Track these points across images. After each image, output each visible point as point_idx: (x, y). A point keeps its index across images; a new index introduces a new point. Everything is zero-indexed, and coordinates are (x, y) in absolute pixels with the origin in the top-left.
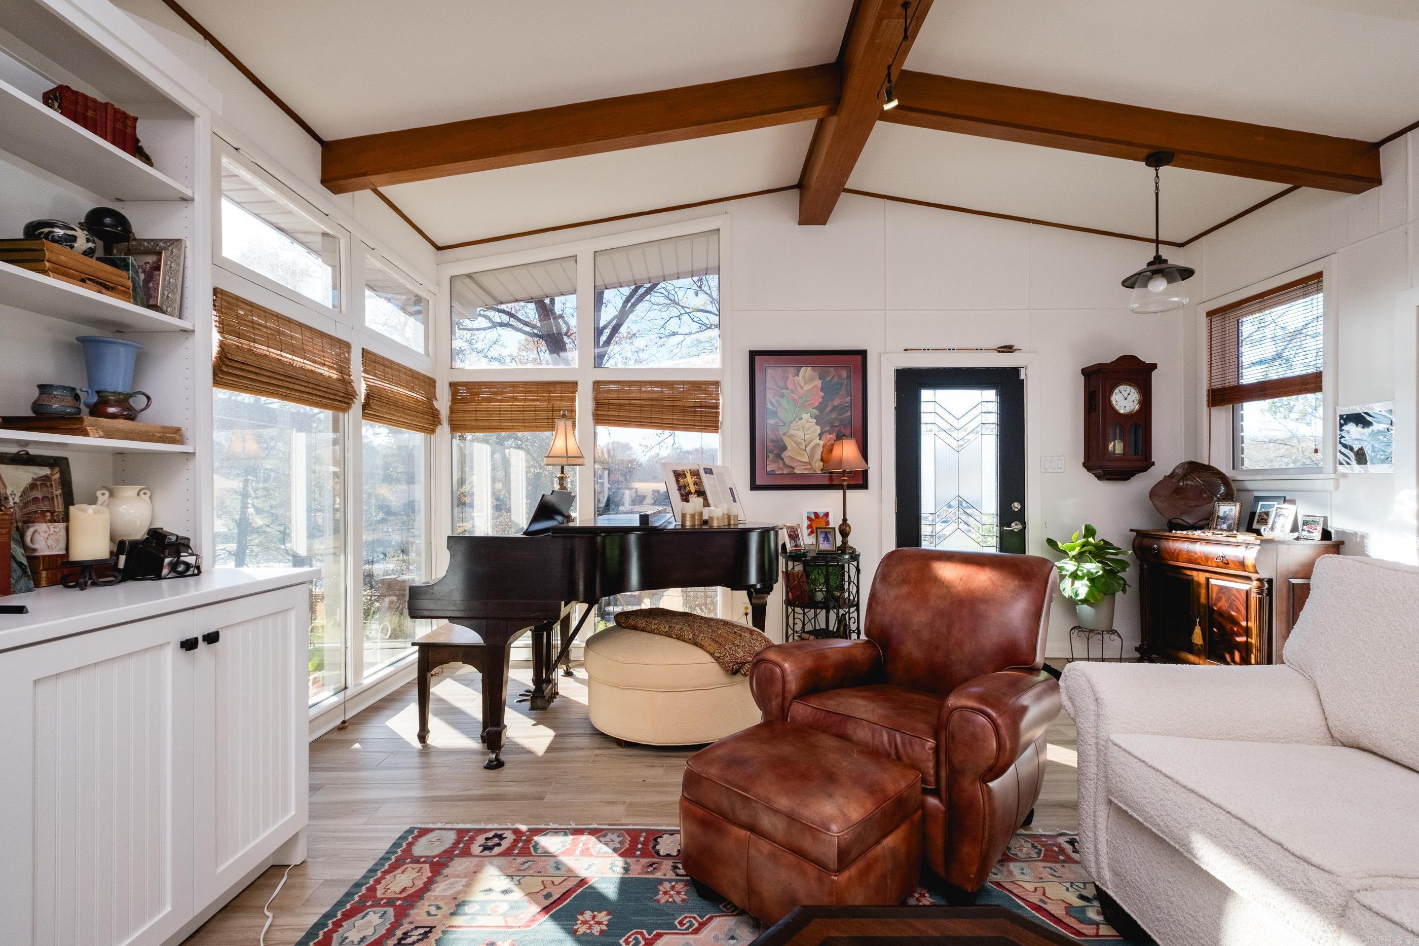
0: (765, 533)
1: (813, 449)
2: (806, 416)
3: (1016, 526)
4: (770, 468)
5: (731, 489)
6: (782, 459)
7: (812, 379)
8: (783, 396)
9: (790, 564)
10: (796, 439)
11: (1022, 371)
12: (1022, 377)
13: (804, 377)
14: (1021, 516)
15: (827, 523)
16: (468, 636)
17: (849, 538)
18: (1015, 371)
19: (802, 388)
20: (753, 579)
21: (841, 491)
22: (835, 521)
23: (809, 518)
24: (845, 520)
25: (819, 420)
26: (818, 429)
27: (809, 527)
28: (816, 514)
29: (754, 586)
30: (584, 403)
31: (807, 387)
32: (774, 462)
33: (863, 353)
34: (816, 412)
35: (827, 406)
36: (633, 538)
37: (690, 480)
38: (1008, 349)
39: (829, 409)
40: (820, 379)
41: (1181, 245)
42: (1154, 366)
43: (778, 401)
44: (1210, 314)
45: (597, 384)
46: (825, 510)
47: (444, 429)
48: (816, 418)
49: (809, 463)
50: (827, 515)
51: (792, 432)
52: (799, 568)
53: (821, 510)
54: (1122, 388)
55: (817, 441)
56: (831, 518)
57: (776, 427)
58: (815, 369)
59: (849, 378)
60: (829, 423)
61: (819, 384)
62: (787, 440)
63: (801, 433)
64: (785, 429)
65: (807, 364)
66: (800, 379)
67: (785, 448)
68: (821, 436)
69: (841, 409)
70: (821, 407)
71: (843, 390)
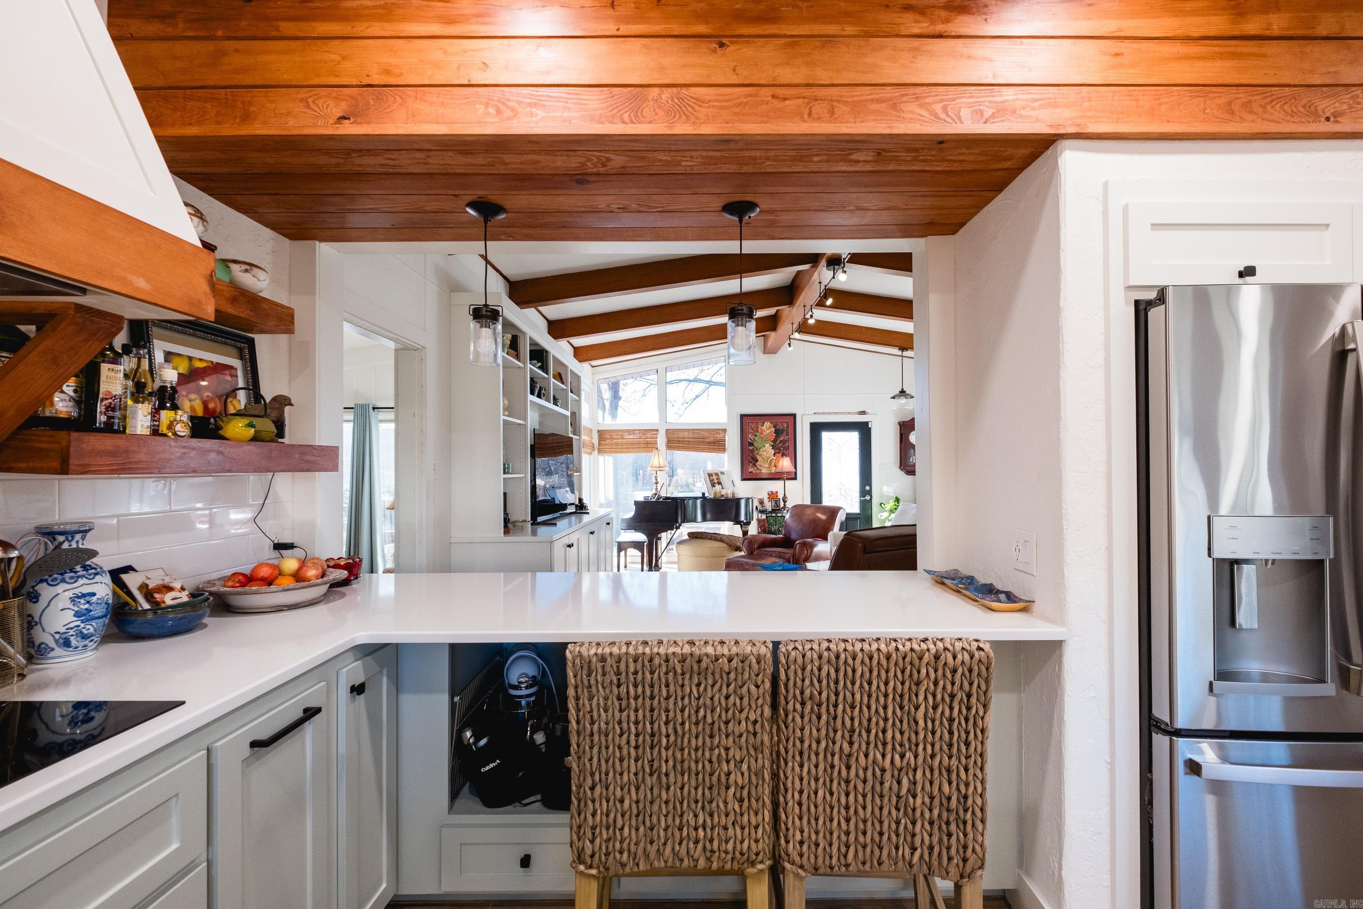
0: (747, 499)
1: (771, 461)
2: (767, 445)
3: (868, 498)
4: (750, 470)
5: (733, 481)
6: (756, 466)
7: (770, 428)
8: (756, 436)
9: (760, 515)
10: (763, 456)
11: (870, 423)
12: (870, 426)
13: (766, 427)
14: (870, 493)
15: (777, 496)
16: (641, 537)
17: (787, 503)
18: (867, 423)
19: (765, 432)
20: (743, 518)
21: (782, 482)
22: (781, 496)
23: (769, 494)
24: (785, 495)
25: (773, 447)
26: (773, 452)
27: (769, 498)
28: (772, 492)
29: (742, 521)
30: (661, 440)
31: (768, 432)
32: (752, 467)
33: (794, 416)
34: (772, 444)
35: (777, 441)
36: (699, 502)
37: (715, 477)
38: (863, 413)
40: (774, 427)
43: (754, 439)
45: (667, 430)
46: (776, 490)
47: (596, 452)
49: (769, 468)
50: (777, 492)
51: (761, 453)
52: (764, 517)
53: (774, 490)
55: (773, 457)
56: (779, 494)
57: (752, 451)
58: (771, 422)
59: (787, 427)
60: (779, 449)
61: (773, 429)
62: (758, 457)
63: (765, 453)
64: (757, 452)
65: (768, 420)
66: (764, 428)
67: (757, 461)
68: (774, 454)
69: (784, 442)
70: (774, 441)
71: (785, 433)
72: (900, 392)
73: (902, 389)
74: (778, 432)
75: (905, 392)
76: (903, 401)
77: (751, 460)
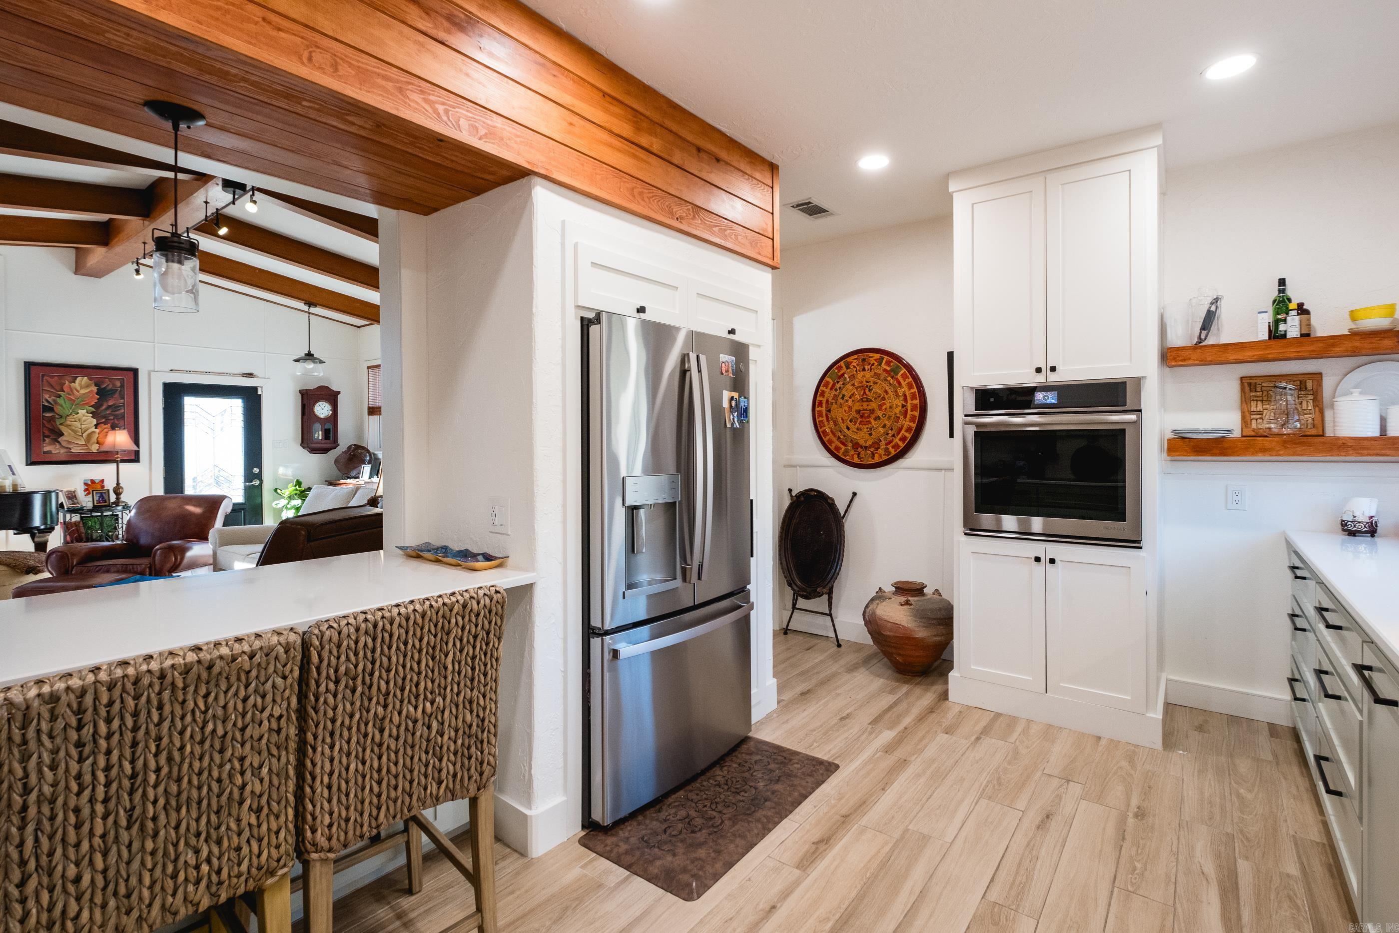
0: (47, 495)
1: (90, 436)
2: (82, 412)
3: (256, 483)
4: (46, 449)
5: (10, 466)
6: (59, 442)
7: (87, 386)
8: (59, 396)
9: (68, 516)
10: (73, 428)
11: (259, 389)
12: (259, 392)
13: (80, 384)
14: (259, 476)
15: (103, 487)
17: (122, 496)
18: (255, 389)
19: (78, 391)
20: (37, 521)
21: (115, 465)
22: (110, 485)
23: (85, 484)
24: (118, 484)
25: (94, 415)
26: (94, 421)
27: (86, 490)
28: (93, 481)
29: (37, 528)
31: (83, 391)
32: (50, 444)
33: (135, 371)
34: (93, 409)
35: (102, 405)
38: (250, 375)
39: (104, 407)
40: (96, 385)
41: (359, 327)
42: (339, 393)
43: (54, 401)
44: (369, 368)
46: (101, 478)
48: (91, 413)
49: (86, 445)
50: (102, 481)
51: (69, 423)
52: (76, 518)
53: (98, 478)
54: (320, 403)
55: (93, 429)
56: (105, 483)
57: (52, 419)
58: (90, 379)
59: (122, 386)
60: (104, 417)
61: (95, 389)
62: (63, 429)
63: (78, 424)
64: (62, 421)
65: (83, 375)
66: (76, 385)
67: (62, 434)
68: (96, 426)
69: (115, 408)
70: (97, 406)
71: (117, 394)
72: (306, 355)
73: (309, 352)
74: (103, 394)
75: (312, 355)
76: (310, 366)
77: (47, 433)
